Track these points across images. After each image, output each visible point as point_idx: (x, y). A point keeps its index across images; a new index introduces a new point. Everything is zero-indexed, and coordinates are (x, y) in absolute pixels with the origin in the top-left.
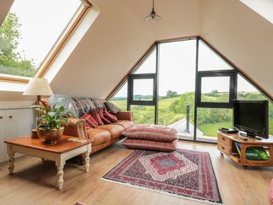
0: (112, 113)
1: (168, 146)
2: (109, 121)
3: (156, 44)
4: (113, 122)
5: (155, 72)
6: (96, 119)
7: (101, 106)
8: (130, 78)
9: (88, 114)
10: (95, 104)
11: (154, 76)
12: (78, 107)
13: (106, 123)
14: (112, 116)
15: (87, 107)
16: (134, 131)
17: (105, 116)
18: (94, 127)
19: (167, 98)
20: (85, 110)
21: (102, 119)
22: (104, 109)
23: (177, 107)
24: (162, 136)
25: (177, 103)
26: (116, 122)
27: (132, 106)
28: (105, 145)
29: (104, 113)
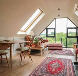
0: (43, 40)
3: (55, 19)
4: (43, 42)
5: (55, 27)
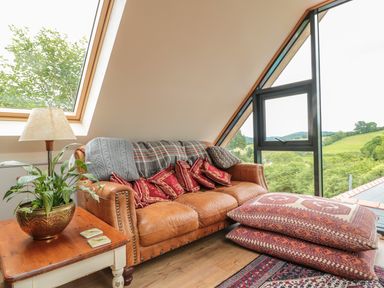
1: (345, 263)
2: (210, 184)
4: (219, 184)
5: (310, 78)
6: (181, 181)
7: (199, 154)
8: (258, 97)
9: (167, 170)
10: (188, 152)
11: (309, 88)
12: (149, 157)
13: (204, 188)
14: (217, 174)
15: (166, 158)
16: (254, 210)
17: (204, 175)
18: (171, 198)
19: (358, 133)
20: (163, 163)
21: (194, 179)
22: (204, 161)
23: (378, 149)
24: (326, 232)
25: (377, 142)
26: (226, 185)
27: (265, 154)
28: (185, 240)
29: (203, 167)
